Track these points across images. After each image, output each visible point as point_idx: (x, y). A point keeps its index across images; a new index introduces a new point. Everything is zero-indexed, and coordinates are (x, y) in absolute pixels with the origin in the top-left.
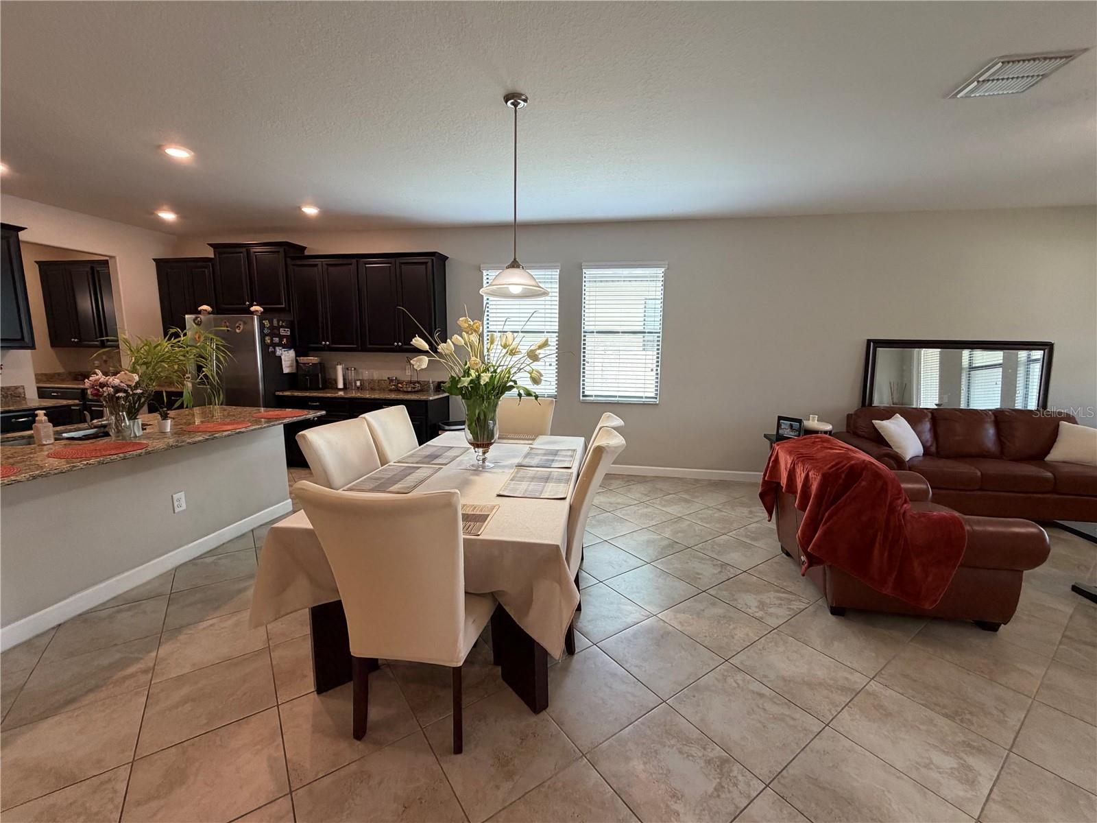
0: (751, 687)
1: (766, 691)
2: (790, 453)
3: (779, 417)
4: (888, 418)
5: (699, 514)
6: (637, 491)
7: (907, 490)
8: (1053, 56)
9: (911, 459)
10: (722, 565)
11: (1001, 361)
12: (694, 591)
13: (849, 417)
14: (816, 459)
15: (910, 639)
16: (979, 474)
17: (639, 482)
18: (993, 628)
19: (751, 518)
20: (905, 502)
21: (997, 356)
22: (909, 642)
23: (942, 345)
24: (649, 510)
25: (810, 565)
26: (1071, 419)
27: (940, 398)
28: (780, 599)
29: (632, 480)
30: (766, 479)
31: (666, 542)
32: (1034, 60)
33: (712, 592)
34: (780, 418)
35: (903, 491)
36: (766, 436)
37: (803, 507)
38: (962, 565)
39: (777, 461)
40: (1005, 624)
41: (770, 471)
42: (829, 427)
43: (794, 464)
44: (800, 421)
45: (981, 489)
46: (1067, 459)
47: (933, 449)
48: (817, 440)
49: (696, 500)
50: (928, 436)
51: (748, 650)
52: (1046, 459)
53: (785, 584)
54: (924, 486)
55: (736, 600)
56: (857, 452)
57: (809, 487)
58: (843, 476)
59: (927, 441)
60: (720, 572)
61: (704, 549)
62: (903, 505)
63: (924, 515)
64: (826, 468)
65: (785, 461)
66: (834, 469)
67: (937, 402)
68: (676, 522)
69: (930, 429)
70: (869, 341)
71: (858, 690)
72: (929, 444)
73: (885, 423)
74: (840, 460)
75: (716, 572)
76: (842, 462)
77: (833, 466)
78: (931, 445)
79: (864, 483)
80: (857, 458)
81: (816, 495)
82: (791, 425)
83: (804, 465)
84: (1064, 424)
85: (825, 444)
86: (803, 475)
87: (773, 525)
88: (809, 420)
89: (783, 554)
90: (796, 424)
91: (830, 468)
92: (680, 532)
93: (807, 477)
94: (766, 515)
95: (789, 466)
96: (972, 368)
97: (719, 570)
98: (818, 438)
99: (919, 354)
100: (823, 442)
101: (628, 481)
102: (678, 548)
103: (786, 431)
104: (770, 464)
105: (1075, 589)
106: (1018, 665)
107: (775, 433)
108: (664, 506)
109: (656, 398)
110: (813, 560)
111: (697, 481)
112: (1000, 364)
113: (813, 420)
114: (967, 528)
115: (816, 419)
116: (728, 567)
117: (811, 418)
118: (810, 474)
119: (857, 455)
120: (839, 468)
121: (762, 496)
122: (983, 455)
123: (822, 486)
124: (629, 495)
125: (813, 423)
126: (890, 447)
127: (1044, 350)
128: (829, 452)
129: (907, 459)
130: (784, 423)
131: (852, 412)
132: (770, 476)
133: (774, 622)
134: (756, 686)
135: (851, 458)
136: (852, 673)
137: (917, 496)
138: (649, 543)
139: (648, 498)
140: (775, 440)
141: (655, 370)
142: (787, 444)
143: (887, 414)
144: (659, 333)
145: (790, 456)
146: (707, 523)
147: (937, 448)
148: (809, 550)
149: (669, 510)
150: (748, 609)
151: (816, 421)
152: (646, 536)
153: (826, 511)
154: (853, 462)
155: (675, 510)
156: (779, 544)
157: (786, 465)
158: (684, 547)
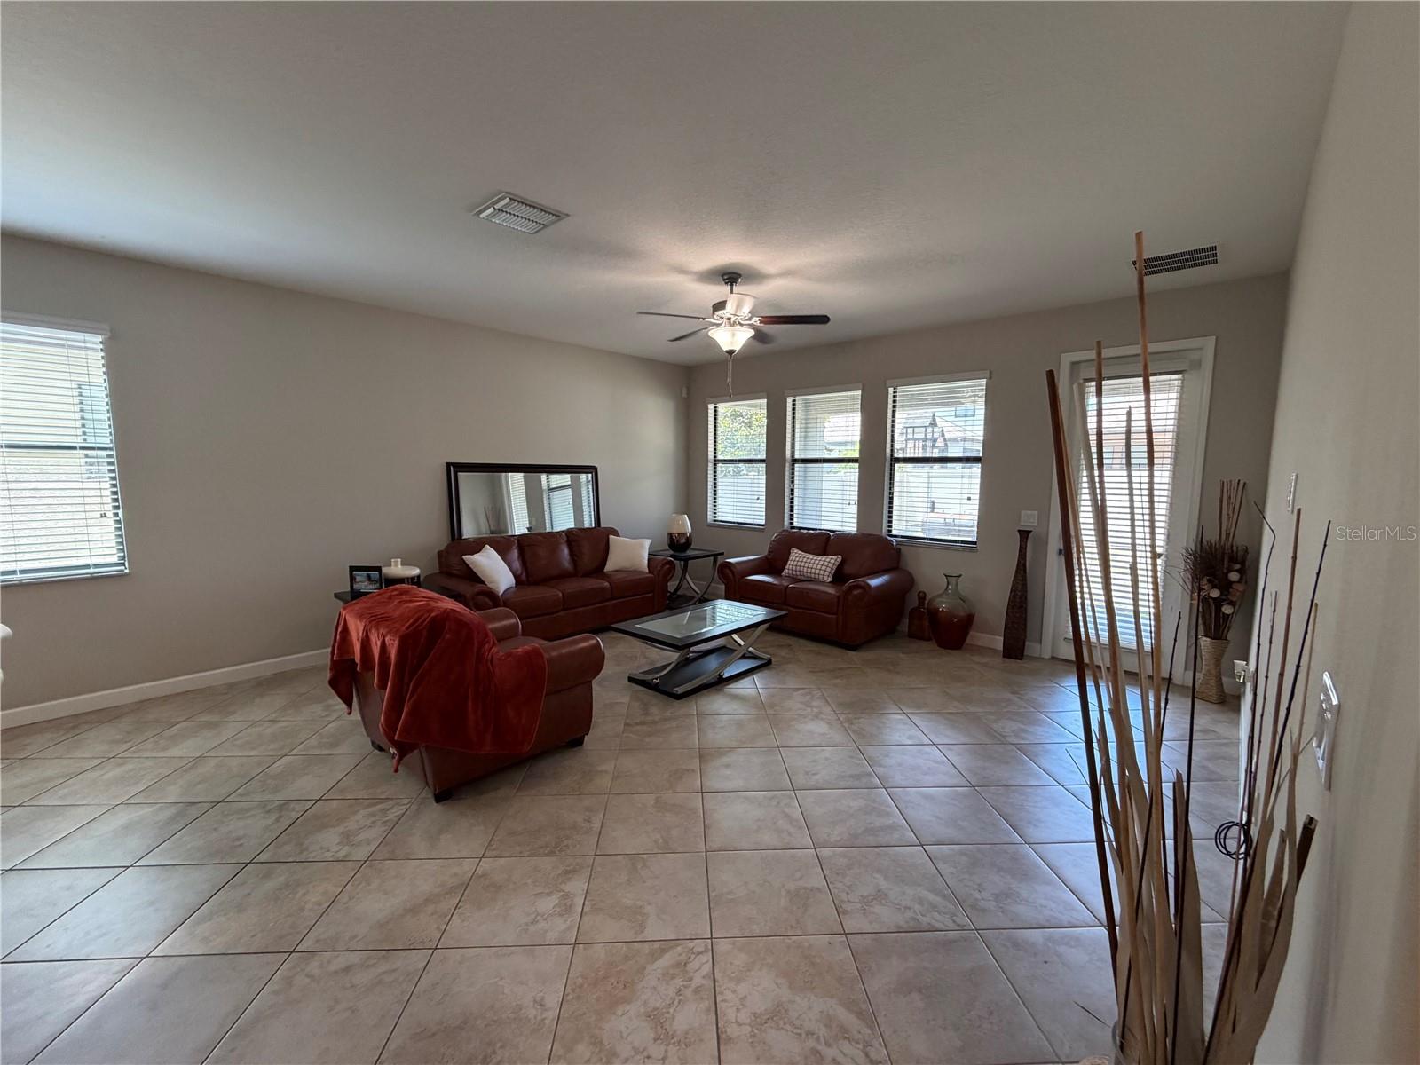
0: (333, 968)
1: (354, 958)
2: (360, 617)
3: (351, 567)
4: (478, 550)
5: (236, 740)
6: (96, 743)
7: (494, 631)
8: (549, 211)
9: (505, 591)
10: (280, 808)
11: (569, 483)
12: (228, 871)
13: (440, 554)
14: (393, 619)
15: (515, 791)
16: (561, 595)
17: (101, 722)
18: (578, 742)
19: (327, 716)
20: (494, 644)
21: (565, 479)
22: (517, 792)
23: (525, 470)
24: (130, 766)
25: (402, 756)
26: (615, 533)
27: (530, 523)
28: (373, 815)
29: (85, 723)
30: (335, 659)
31: (172, 811)
32: (534, 207)
33: (263, 857)
34: (352, 569)
35: (490, 634)
36: (337, 596)
37: (383, 685)
38: (547, 695)
39: (346, 630)
40: (587, 734)
41: (338, 649)
42: (416, 572)
43: (366, 631)
44: (378, 569)
45: (564, 609)
46: (617, 568)
47: (524, 577)
48: (395, 593)
49: (231, 718)
50: (517, 564)
51: (328, 914)
52: (605, 570)
53: (379, 791)
54: (513, 621)
55: (306, 849)
56: (439, 599)
57: (389, 658)
58: (425, 633)
59: (517, 570)
60: (277, 820)
61: (248, 793)
62: (491, 648)
63: (509, 655)
64: (404, 628)
65: (356, 628)
66: (414, 627)
67: (528, 525)
68: (190, 768)
69: (519, 557)
70: (448, 465)
71: (466, 882)
72: (519, 572)
73: (476, 557)
74: (419, 614)
75: (269, 822)
76: (422, 615)
77: (410, 626)
78: (522, 574)
79: (448, 636)
80: (437, 607)
81: (396, 664)
82: (369, 576)
83: (378, 630)
84: (611, 537)
85: (404, 597)
86: (379, 643)
87: (356, 715)
88: (390, 566)
89: (376, 751)
90: (375, 574)
91: (408, 628)
92: (200, 783)
93: (384, 645)
94: (344, 706)
95: (361, 634)
96: (551, 490)
97: (277, 815)
98: (396, 590)
99: (507, 477)
100: (401, 594)
101: (73, 728)
102: (194, 812)
103: (362, 585)
104: (338, 637)
105: (631, 680)
106: (600, 769)
107: (349, 589)
108: (165, 749)
109: (123, 564)
110: (404, 750)
111: (231, 686)
112: (569, 485)
113: (396, 565)
114: (546, 656)
115: (399, 563)
116: (292, 805)
117: (393, 564)
118: (387, 639)
119: (440, 604)
120: (419, 626)
121: (334, 683)
122: (564, 576)
123: (401, 650)
124: (78, 754)
125: (397, 569)
126: (483, 583)
127: (591, 473)
128: (408, 607)
129: (501, 594)
130: (358, 575)
131: (442, 548)
132: (340, 654)
133: (361, 853)
134: (342, 960)
135: (432, 610)
136: (461, 864)
137: (507, 635)
138: (128, 828)
139: (125, 746)
140: (349, 598)
141: (110, 514)
142: (359, 605)
143: (476, 546)
144: (111, 449)
145: (361, 621)
146: (253, 749)
147: (527, 575)
148: (396, 738)
149: (175, 752)
150: (327, 854)
151: (400, 566)
152: (123, 817)
153: (410, 681)
154: (433, 614)
155: (186, 749)
156: (369, 739)
157: (358, 634)
158: (207, 806)
